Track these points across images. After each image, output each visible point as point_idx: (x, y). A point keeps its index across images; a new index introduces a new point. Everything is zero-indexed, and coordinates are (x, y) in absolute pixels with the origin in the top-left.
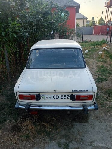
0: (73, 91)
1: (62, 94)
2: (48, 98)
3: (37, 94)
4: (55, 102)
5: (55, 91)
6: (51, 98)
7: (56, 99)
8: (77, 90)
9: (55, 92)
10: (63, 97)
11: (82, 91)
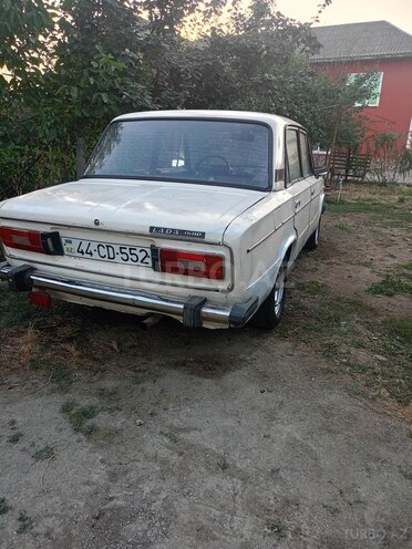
0: (151, 228)
2: (82, 253)
3: (47, 229)
4: (103, 271)
5: (97, 222)
6: (91, 254)
7: (106, 259)
8: (165, 229)
9: (97, 227)
10: (128, 255)
11: (183, 235)
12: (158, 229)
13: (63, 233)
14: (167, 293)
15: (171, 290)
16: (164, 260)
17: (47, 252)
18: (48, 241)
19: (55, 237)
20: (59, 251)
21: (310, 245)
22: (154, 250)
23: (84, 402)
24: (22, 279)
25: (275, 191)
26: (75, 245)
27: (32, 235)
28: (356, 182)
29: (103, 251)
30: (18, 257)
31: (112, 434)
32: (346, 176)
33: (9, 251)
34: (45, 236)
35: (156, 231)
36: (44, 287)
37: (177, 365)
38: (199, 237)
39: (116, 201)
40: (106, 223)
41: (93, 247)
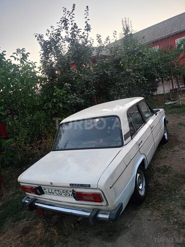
0: (70, 184)
1: (63, 188)
2: (50, 193)
4: (59, 200)
5: (51, 183)
6: (54, 193)
7: (59, 195)
8: (75, 184)
9: (52, 185)
10: (66, 193)
11: (82, 186)
12: (73, 185)
14: (84, 208)
19: (40, 188)
20: (43, 193)
21: (163, 142)
25: (125, 145)
26: (47, 190)
29: (57, 192)
38: (88, 186)
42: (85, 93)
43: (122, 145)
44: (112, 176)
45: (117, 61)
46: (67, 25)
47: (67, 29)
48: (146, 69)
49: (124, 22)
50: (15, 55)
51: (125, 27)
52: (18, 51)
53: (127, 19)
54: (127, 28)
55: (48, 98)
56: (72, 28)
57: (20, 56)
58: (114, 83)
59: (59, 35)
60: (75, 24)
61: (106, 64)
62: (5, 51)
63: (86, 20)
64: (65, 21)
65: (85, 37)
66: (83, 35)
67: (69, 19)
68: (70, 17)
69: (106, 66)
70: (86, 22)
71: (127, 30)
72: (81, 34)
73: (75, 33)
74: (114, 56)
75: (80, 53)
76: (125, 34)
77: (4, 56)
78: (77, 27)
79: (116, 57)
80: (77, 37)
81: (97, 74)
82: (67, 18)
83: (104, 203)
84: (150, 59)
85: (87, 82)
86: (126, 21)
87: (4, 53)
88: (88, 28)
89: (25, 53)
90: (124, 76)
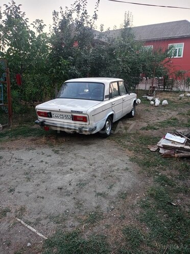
1: (66, 113)
2: (56, 117)
6: (58, 117)
7: (62, 118)
8: (74, 111)
9: (59, 111)
10: (67, 117)
11: (78, 112)
13: (52, 112)
15: (76, 125)
16: (75, 118)
17: (48, 117)
18: (49, 114)
19: (50, 113)
20: (51, 117)
22: (72, 116)
23: (57, 149)
24: (42, 123)
25: (105, 101)
26: (55, 115)
27: (45, 113)
28: (168, 91)
29: (61, 116)
30: (41, 119)
31: (62, 154)
32: (164, 88)
33: (39, 117)
34: (48, 113)
35: (72, 111)
36: (47, 125)
37: (78, 144)
38: (81, 113)
39: (65, 104)
40: (62, 110)
41: (59, 115)
42: (82, 68)
43: (103, 101)
44: (95, 110)
45: (112, 50)
46: (79, 9)
47: (78, 12)
48: (134, 63)
49: (127, 15)
50: (34, 24)
51: (127, 20)
52: (38, 21)
53: (130, 13)
54: (128, 22)
55: (53, 65)
56: (83, 14)
57: (37, 25)
58: (106, 67)
59: (71, 15)
60: (86, 10)
61: (103, 50)
62: (28, 19)
63: (95, 10)
64: (79, 6)
65: (91, 24)
66: (90, 22)
67: (82, 5)
68: (83, 4)
69: (102, 51)
70: (95, 12)
71: (127, 23)
72: (88, 20)
73: (84, 18)
74: (110, 45)
75: (85, 35)
76: (125, 26)
77: (27, 23)
78: (86, 14)
79: (111, 46)
80: (85, 22)
81: (94, 56)
82: (81, 4)
83: (87, 123)
84: (138, 55)
85: (86, 60)
86: (128, 15)
87: (27, 20)
88: (95, 17)
89: (42, 24)
90: (114, 63)
